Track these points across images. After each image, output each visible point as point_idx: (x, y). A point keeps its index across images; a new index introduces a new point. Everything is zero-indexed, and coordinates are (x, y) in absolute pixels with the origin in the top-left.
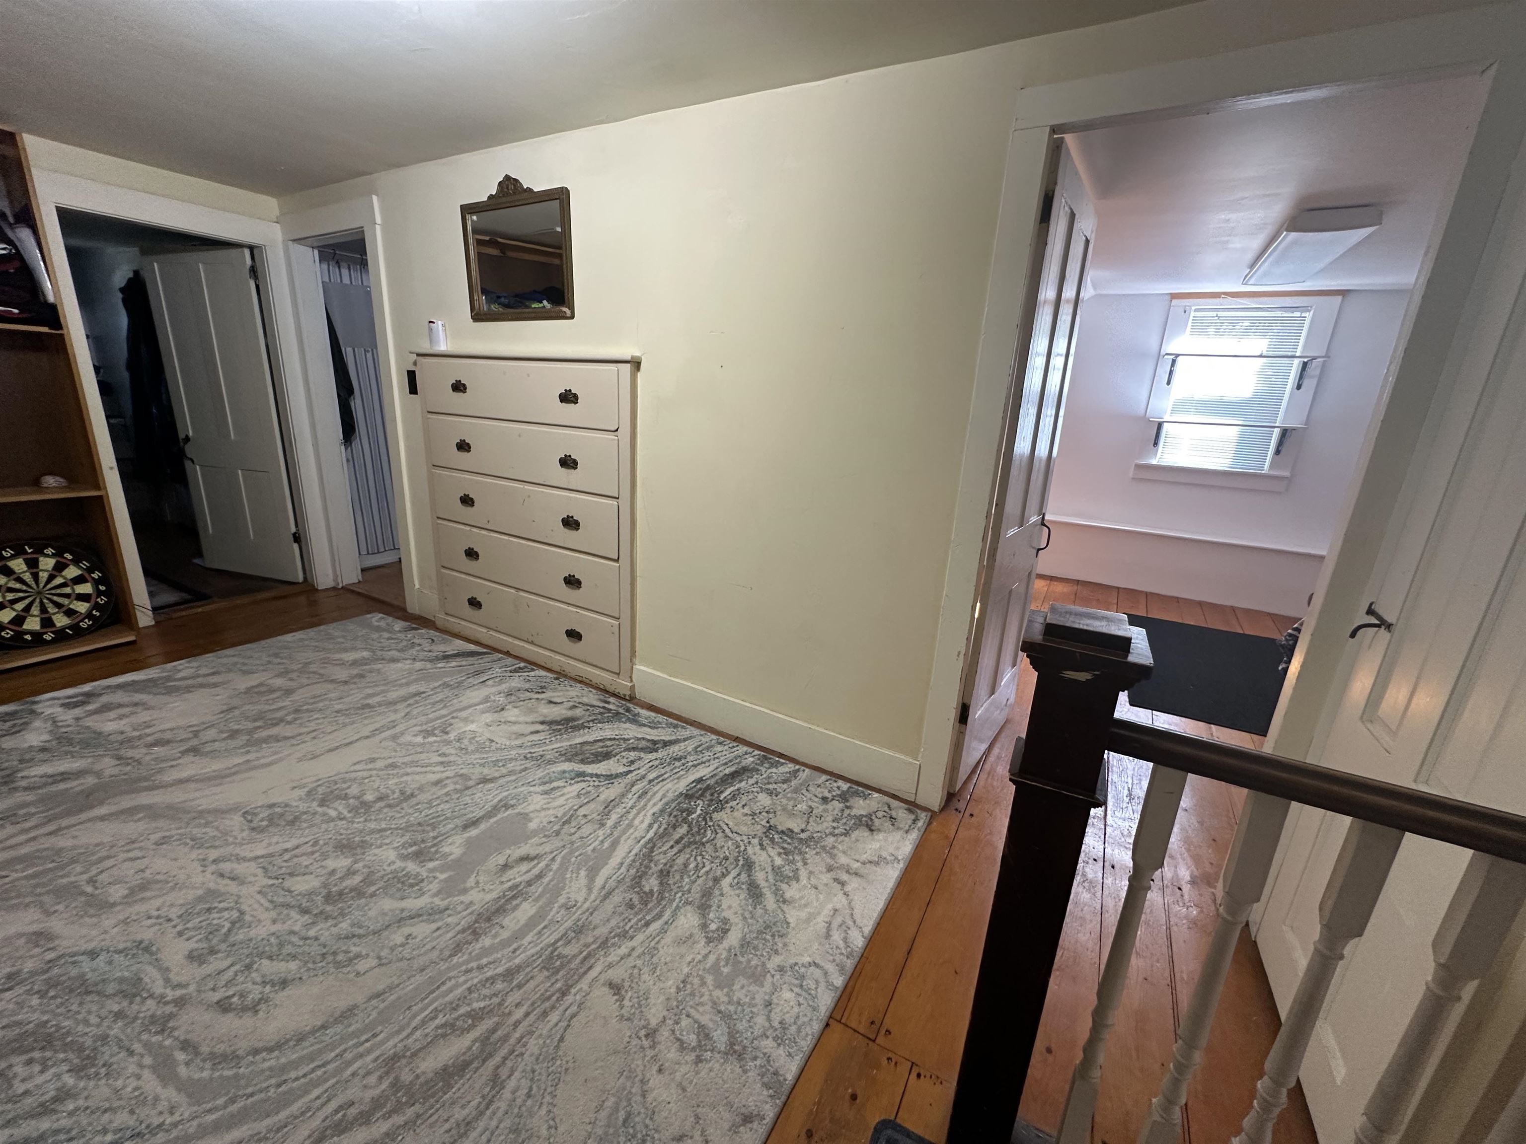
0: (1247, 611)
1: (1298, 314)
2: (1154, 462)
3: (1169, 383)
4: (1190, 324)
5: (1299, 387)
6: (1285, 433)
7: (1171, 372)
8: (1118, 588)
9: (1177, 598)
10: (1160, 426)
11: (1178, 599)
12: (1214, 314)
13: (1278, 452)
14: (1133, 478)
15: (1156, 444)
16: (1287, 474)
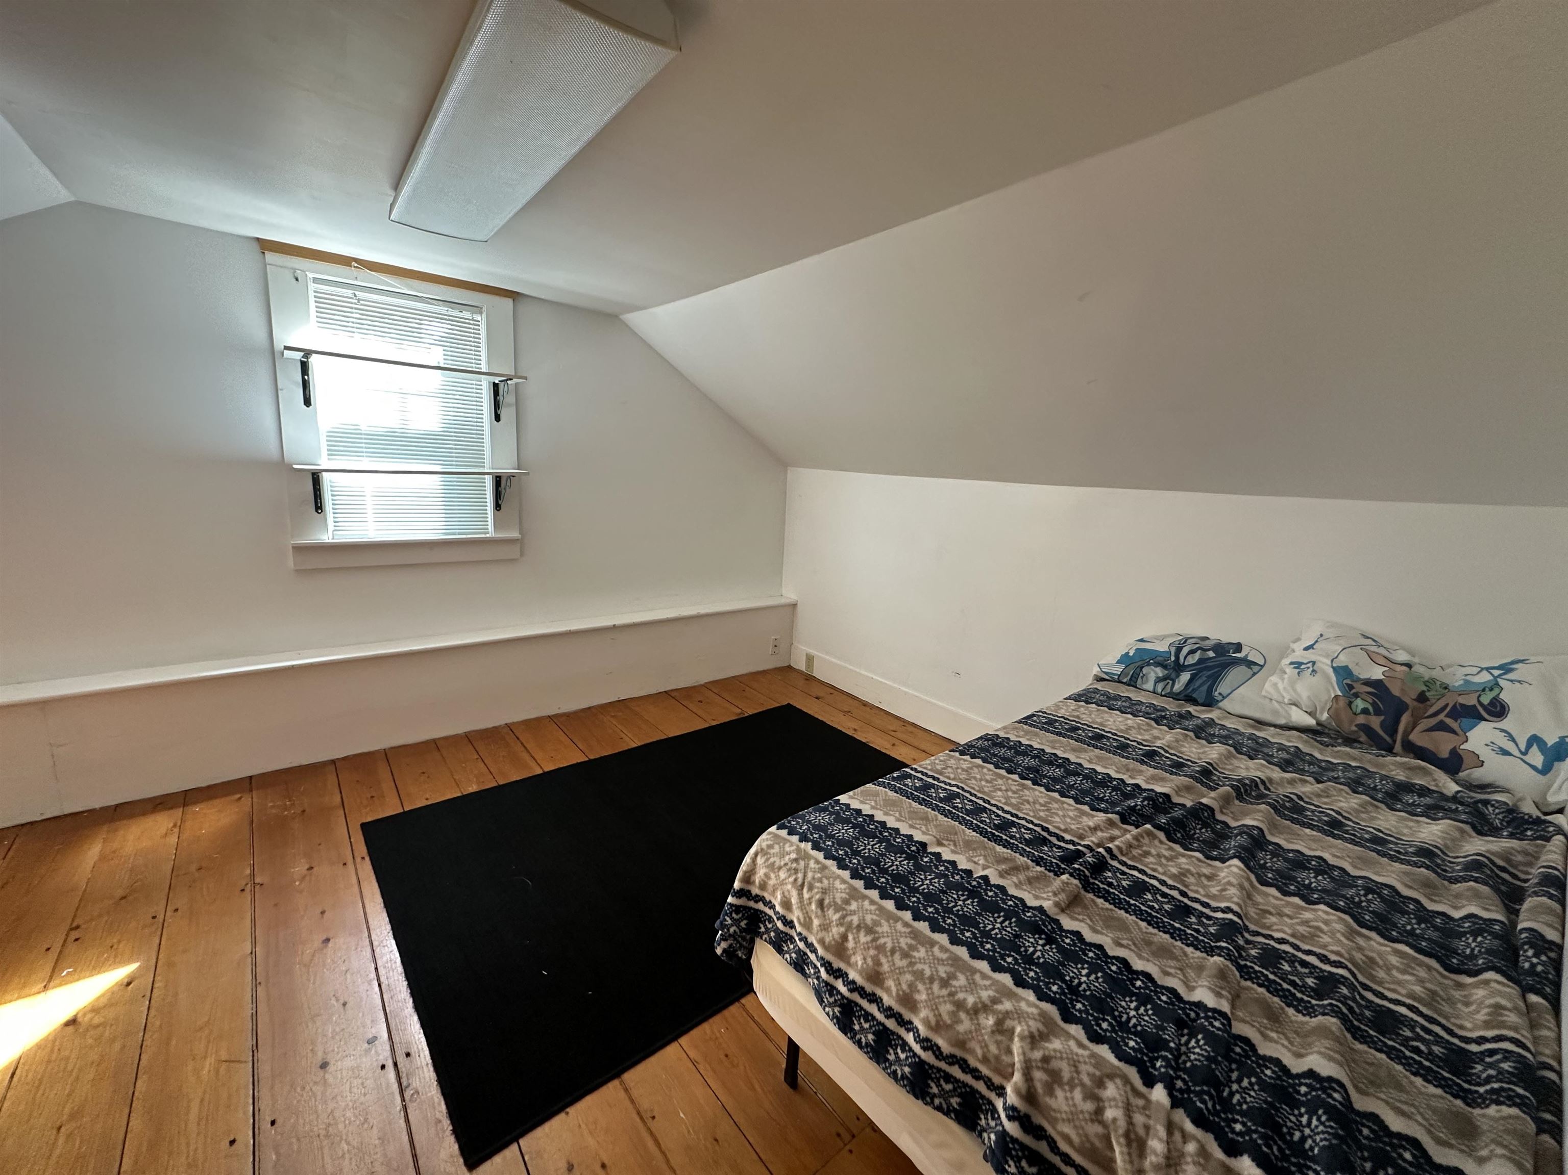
0: (526, 723)
1: (467, 315)
2: (327, 537)
3: (307, 402)
4: (312, 304)
5: (498, 418)
6: (498, 480)
7: (305, 385)
8: (333, 762)
9: (434, 741)
10: (316, 478)
11: (434, 745)
12: (349, 293)
13: (498, 506)
14: (297, 571)
15: (319, 507)
16: (515, 534)
